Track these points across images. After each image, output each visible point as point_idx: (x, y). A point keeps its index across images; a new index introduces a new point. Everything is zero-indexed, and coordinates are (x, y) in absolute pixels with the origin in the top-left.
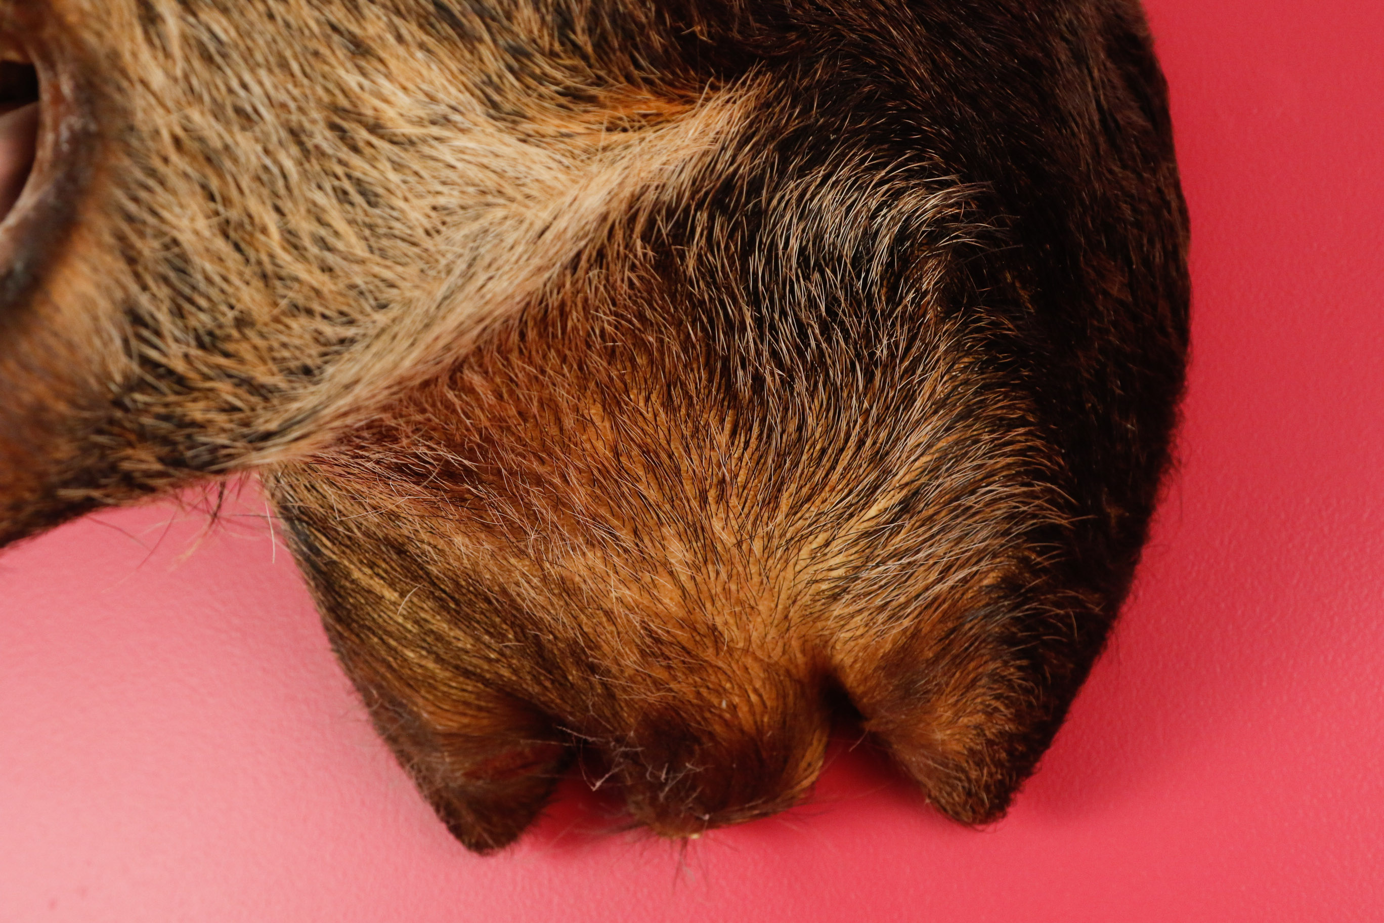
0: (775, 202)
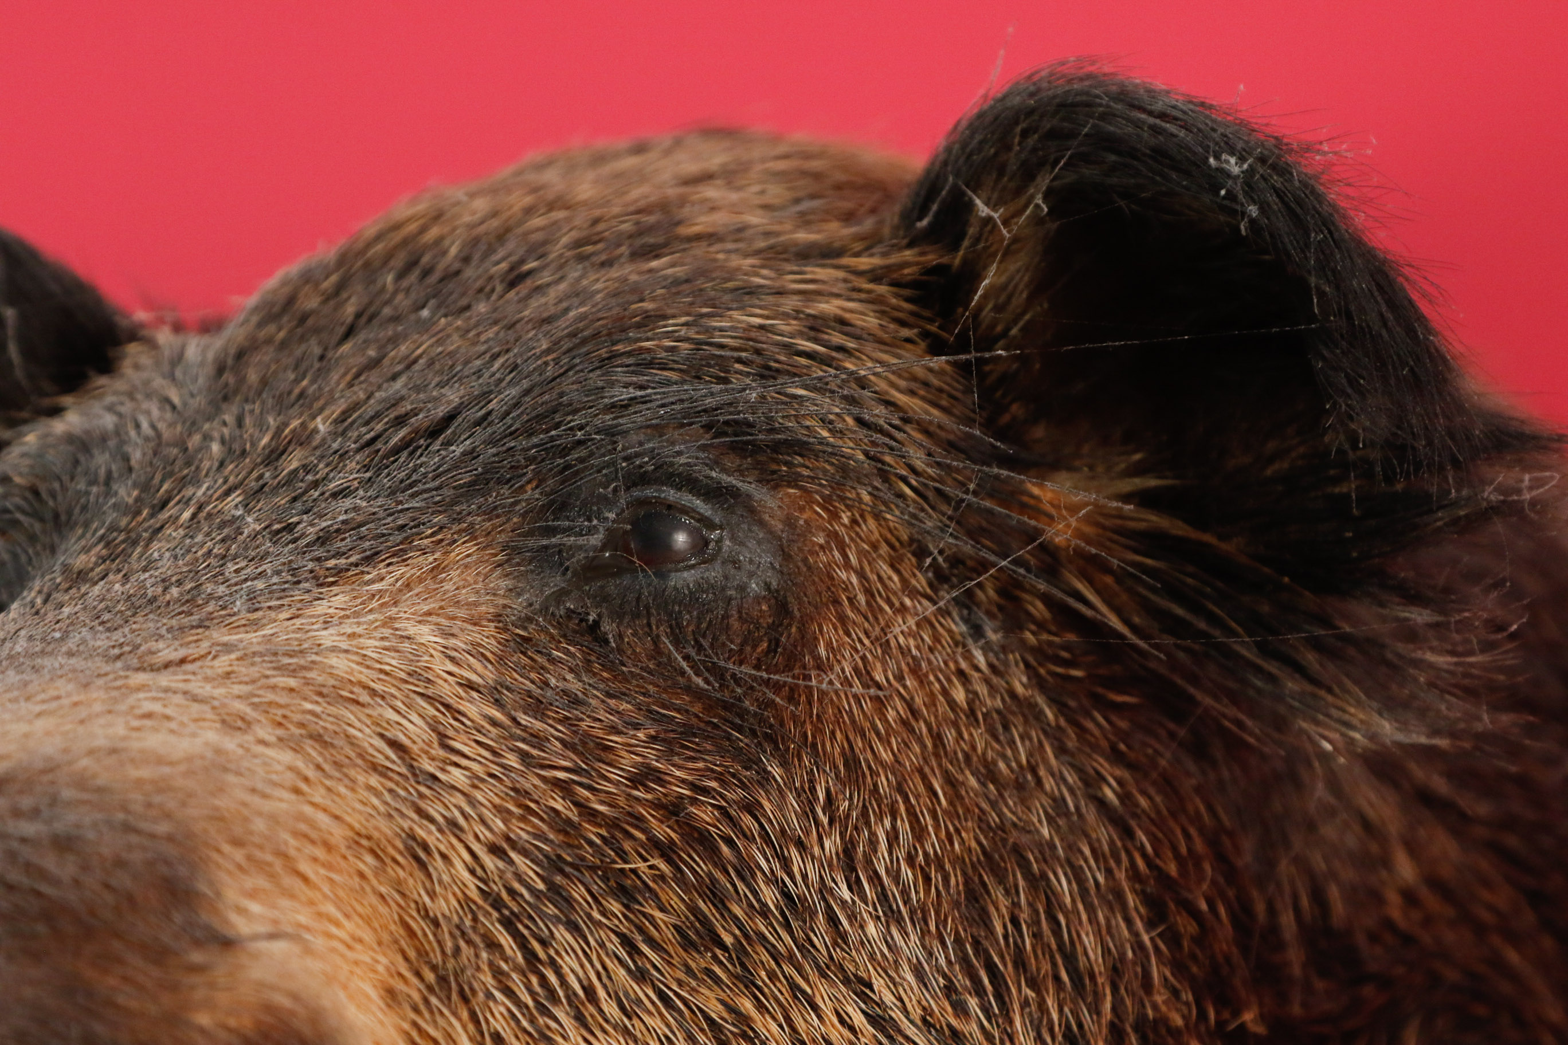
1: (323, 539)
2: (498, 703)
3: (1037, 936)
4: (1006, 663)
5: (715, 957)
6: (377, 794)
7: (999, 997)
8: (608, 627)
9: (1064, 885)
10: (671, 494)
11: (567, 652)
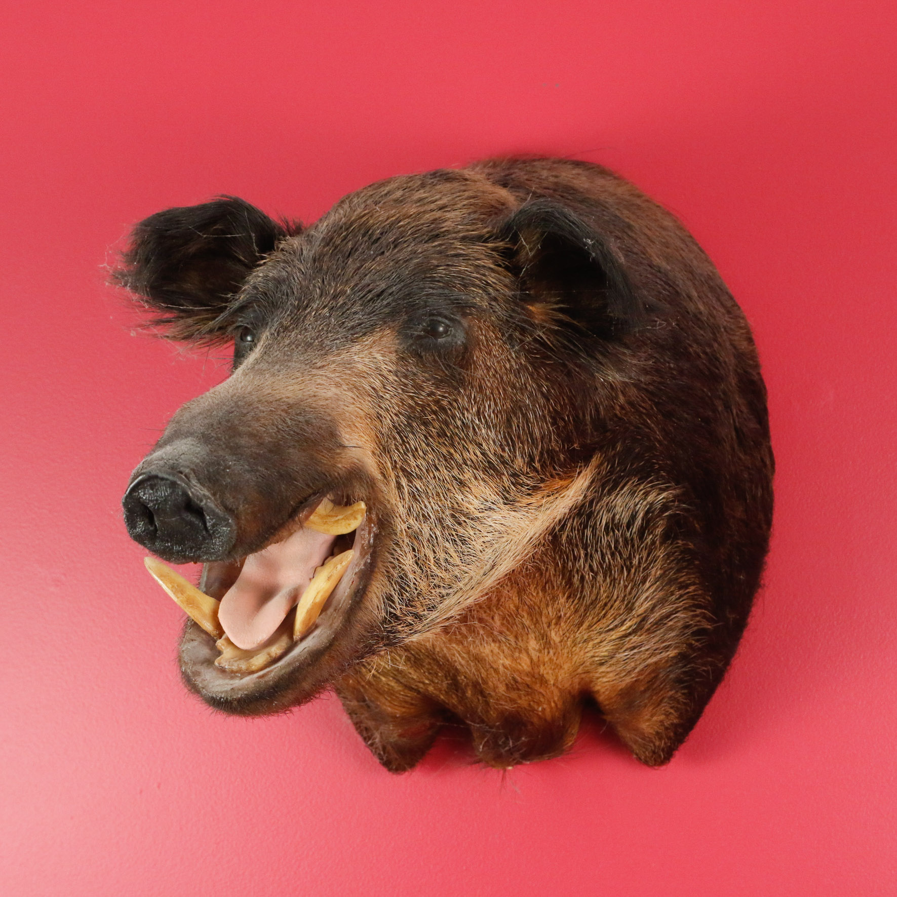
0: (597, 507)
1: (353, 328)
2: (397, 376)
3: (523, 430)
4: (520, 356)
5: (445, 439)
6: (370, 402)
7: (513, 447)
8: (423, 354)
9: (531, 416)
10: (440, 319)
11: (412, 360)
